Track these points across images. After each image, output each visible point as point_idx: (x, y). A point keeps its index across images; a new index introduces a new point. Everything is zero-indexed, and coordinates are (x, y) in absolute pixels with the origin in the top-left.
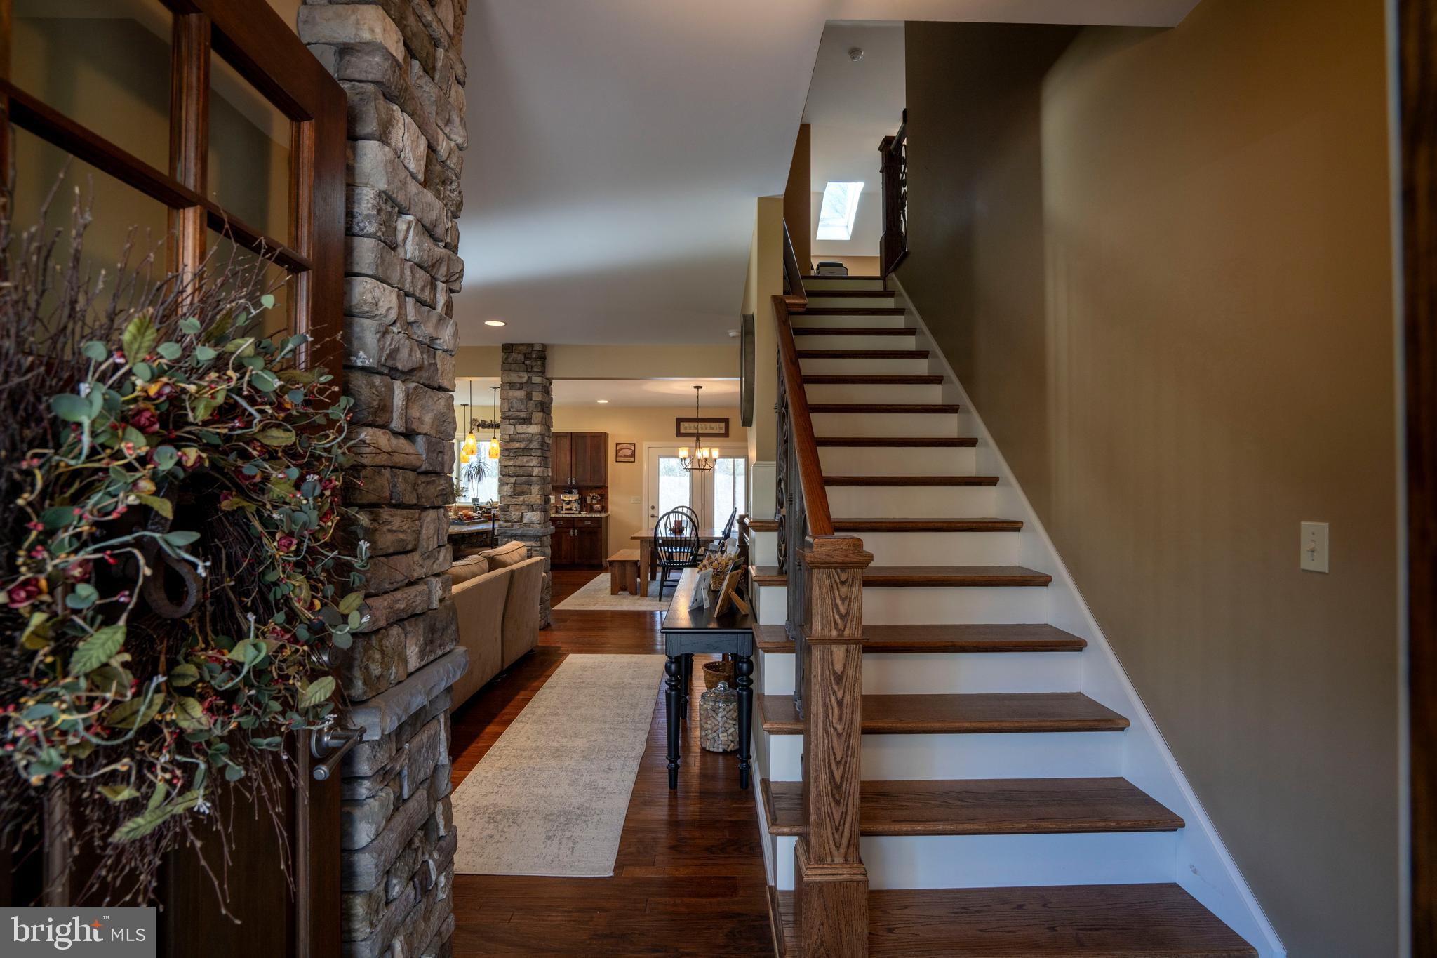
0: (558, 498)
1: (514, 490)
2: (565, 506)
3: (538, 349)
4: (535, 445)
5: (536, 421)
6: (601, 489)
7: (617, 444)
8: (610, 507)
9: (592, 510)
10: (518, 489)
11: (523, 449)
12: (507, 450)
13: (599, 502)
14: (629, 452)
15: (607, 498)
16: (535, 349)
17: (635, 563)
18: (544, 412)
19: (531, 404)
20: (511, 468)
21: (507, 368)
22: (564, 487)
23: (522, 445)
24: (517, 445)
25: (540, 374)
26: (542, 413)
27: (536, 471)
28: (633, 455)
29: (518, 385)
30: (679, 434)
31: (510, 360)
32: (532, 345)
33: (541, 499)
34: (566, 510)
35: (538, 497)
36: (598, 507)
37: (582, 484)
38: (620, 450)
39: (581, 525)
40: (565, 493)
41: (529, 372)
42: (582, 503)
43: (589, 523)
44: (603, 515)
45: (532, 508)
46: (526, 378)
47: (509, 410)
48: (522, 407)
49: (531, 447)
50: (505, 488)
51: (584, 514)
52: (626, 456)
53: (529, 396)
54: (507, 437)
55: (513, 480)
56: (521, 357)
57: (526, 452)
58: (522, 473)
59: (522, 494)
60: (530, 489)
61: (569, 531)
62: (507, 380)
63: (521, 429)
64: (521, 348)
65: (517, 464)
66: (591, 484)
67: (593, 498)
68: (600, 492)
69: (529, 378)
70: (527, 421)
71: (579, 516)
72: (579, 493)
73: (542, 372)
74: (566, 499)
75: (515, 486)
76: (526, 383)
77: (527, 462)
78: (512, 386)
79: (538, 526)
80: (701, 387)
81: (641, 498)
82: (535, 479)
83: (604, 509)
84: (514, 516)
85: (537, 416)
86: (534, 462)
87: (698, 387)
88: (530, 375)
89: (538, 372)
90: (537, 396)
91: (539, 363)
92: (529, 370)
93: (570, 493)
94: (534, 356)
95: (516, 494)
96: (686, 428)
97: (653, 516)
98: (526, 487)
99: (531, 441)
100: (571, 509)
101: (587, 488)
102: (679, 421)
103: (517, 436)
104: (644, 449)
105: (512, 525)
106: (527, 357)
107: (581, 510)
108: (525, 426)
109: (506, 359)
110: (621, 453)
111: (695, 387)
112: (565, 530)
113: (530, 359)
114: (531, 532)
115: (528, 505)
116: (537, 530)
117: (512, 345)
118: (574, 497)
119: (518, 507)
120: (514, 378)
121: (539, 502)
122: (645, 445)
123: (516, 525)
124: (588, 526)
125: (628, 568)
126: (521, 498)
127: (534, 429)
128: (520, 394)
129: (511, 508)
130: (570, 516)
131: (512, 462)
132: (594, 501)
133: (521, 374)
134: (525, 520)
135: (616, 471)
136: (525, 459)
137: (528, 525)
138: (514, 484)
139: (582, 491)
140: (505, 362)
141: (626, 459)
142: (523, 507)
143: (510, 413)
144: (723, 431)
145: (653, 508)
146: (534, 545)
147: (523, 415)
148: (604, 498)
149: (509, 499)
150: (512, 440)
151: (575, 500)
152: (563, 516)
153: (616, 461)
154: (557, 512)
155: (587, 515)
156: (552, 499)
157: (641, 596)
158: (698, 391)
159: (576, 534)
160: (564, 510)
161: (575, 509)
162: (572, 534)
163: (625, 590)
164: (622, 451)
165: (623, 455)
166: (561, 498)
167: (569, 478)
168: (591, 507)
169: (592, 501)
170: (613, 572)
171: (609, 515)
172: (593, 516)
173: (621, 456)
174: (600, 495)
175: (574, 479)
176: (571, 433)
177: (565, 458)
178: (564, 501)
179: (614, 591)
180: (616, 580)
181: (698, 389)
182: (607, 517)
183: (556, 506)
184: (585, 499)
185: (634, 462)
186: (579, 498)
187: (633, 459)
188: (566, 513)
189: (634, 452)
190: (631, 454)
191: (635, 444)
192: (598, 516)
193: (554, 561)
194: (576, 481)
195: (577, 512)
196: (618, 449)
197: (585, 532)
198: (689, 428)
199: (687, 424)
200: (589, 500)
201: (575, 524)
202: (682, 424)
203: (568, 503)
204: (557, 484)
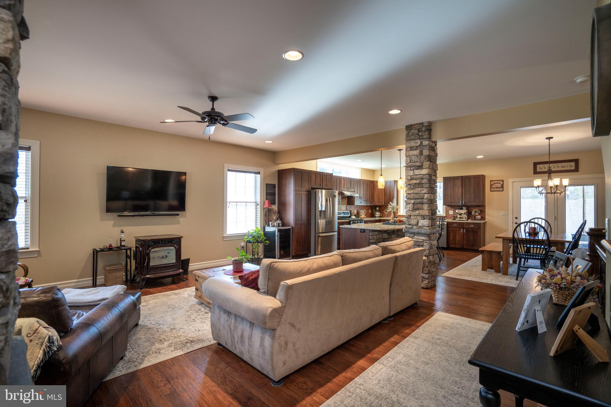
0: (454, 212)
1: (413, 207)
2: (459, 216)
3: (426, 125)
4: (425, 181)
5: (425, 167)
6: (482, 208)
7: (491, 181)
8: (487, 217)
9: (475, 219)
10: (416, 207)
11: (419, 184)
12: (409, 184)
13: (479, 214)
14: (499, 185)
15: (485, 212)
16: (424, 125)
17: (499, 253)
18: (431, 162)
19: (423, 158)
20: (411, 194)
21: (409, 139)
22: (459, 206)
23: (418, 181)
24: (415, 182)
25: (427, 140)
26: (429, 162)
27: (426, 196)
28: (502, 186)
29: (415, 147)
30: (536, 172)
31: (410, 134)
32: (422, 123)
33: (429, 213)
34: (459, 218)
35: (427, 211)
36: (479, 217)
37: (468, 204)
38: (493, 184)
39: (467, 227)
40: (458, 209)
41: (421, 139)
42: (469, 214)
43: (473, 226)
44: (482, 222)
45: (424, 217)
46: (419, 142)
47: (410, 162)
48: (418, 160)
49: (423, 182)
50: (408, 206)
51: (470, 221)
52: (498, 188)
53: (421, 153)
54: (409, 178)
55: (413, 201)
56: (416, 131)
57: (420, 185)
58: (418, 197)
59: (418, 209)
60: (422, 206)
61: (460, 230)
62: (409, 145)
63: (417, 172)
64: (416, 126)
65: (415, 192)
66: (473, 204)
67: (475, 212)
68: (480, 208)
69: (421, 142)
70: (420, 167)
71: (467, 221)
72: (467, 209)
73: (430, 138)
75: (413, 205)
76: (420, 145)
77: (421, 191)
78: (412, 148)
79: (427, 228)
80: (552, 138)
81: (508, 212)
82: (425, 201)
83: (483, 218)
84: (413, 222)
85: (427, 164)
86: (425, 191)
87: (549, 138)
88: (422, 141)
89: (426, 138)
90: (426, 152)
91: (427, 133)
92: (421, 138)
93: (462, 209)
94: (423, 129)
95: (414, 209)
96: (541, 168)
97: (516, 223)
98: (420, 206)
99: (422, 179)
100: (462, 218)
101: (472, 206)
103: (415, 177)
104: (509, 183)
105: (412, 227)
106: (419, 130)
107: (469, 218)
108: (419, 170)
109: (408, 134)
110: (493, 186)
111: (547, 138)
112: (458, 229)
113: (421, 131)
114: (423, 231)
115: (421, 216)
116: (427, 230)
117: (411, 125)
118: (464, 211)
119: (415, 217)
120: (413, 144)
121: (427, 214)
122: (510, 181)
123: (415, 227)
124: (472, 228)
125: (494, 256)
126: (417, 212)
127: (424, 171)
128: (416, 152)
129: (412, 217)
130: (461, 221)
131: (412, 192)
132: (477, 214)
133: (417, 141)
134: (420, 224)
135: (490, 196)
136: (420, 189)
137: (421, 227)
138: (413, 204)
139: (469, 208)
140: (408, 135)
141: (497, 189)
142: (418, 217)
143: (411, 164)
144: (573, 168)
145: (516, 218)
146: (425, 239)
147: (418, 164)
148: (482, 212)
149: (411, 212)
150: (412, 179)
151: (465, 213)
152: (457, 221)
153: (491, 191)
154: (454, 219)
155: (471, 222)
156: (451, 212)
157: (503, 274)
158: (549, 141)
159: (465, 232)
160: (458, 218)
161: (464, 218)
162: (462, 231)
163: (492, 268)
164: (494, 185)
165: (495, 187)
166: (457, 212)
167: (461, 201)
168: (475, 217)
169: (475, 214)
170: (483, 257)
171: (486, 222)
172: (475, 222)
173: (494, 188)
174: (480, 210)
175: (463, 201)
176: (462, 176)
177: (458, 190)
178: (458, 213)
179: (484, 269)
180: (485, 262)
181: (549, 139)
182: (485, 223)
183: (454, 216)
184: (471, 213)
185: (503, 191)
186: (467, 212)
187: (502, 189)
188: (459, 220)
189: (503, 185)
190: (500, 186)
191: (503, 180)
192: (478, 222)
193: (451, 246)
194: (465, 203)
195: (466, 220)
196: (491, 184)
197: (470, 231)
198: (543, 168)
199: (541, 166)
200: (473, 213)
201: (464, 226)
202: (538, 166)
203: (461, 214)
204: (454, 204)
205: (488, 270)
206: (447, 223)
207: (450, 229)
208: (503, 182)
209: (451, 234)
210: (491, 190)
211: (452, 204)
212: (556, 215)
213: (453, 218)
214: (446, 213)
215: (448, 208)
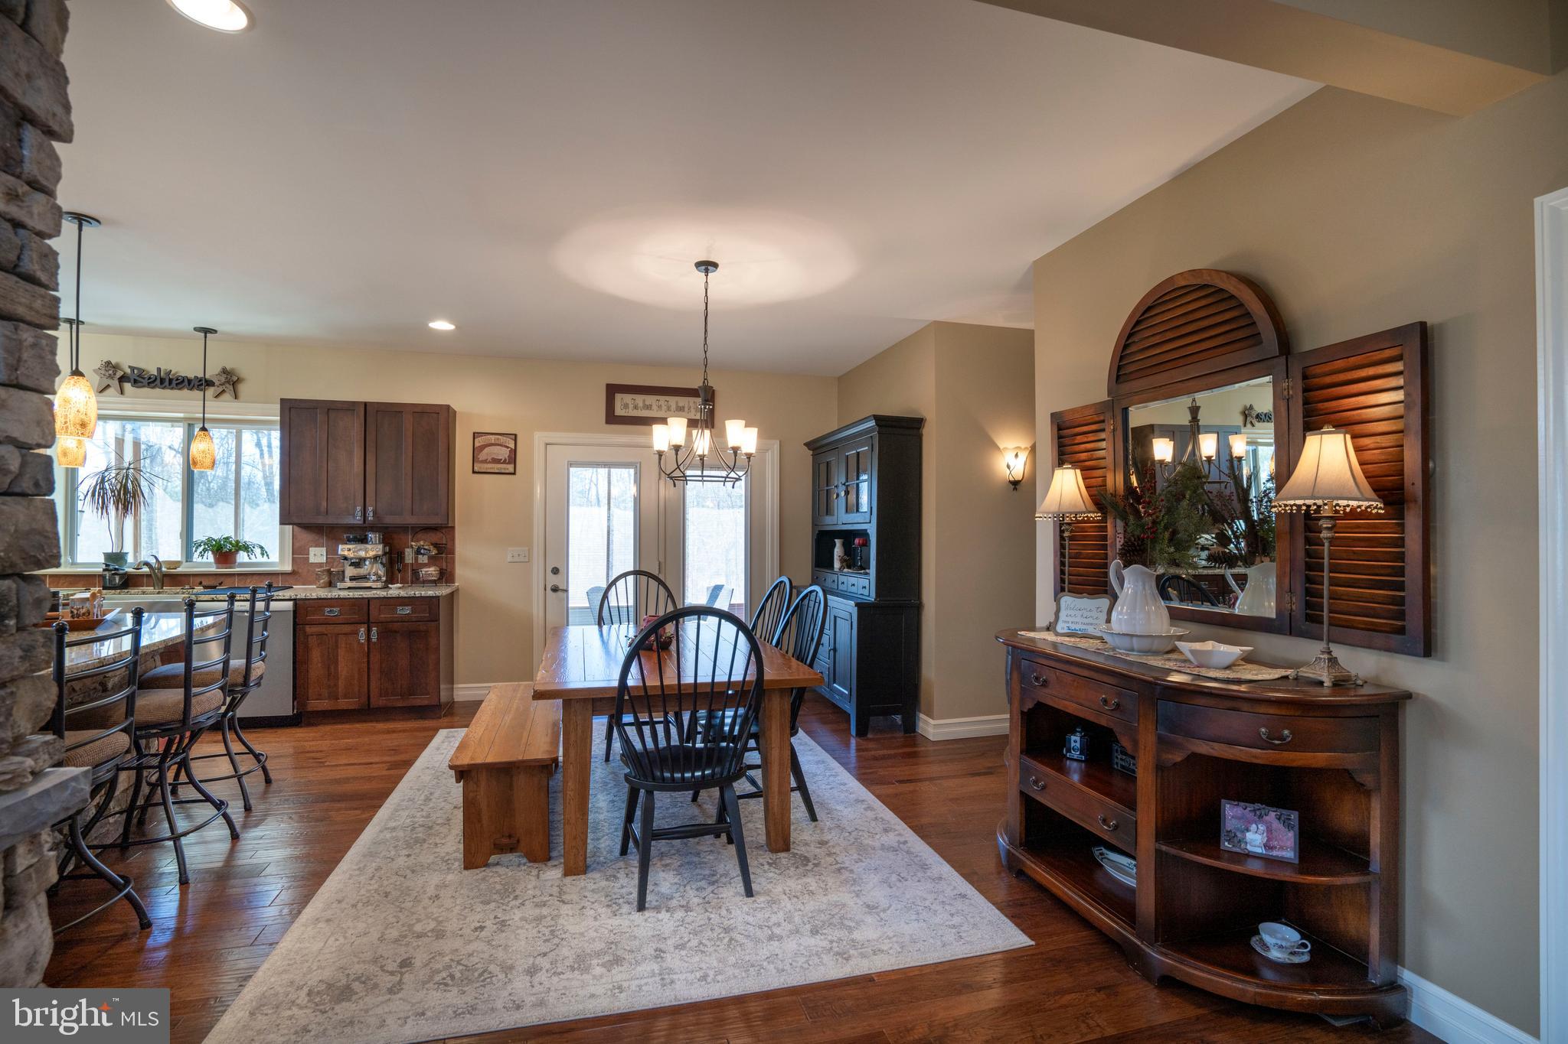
0: (332, 552)
2: (350, 571)
7: (475, 435)
8: (460, 571)
9: (416, 580)
13: (433, 560)
14: (503, 453)
15: (452, 552)
22: (350, 528)
28: (513, 458)
30: (612, 418)
34: (352, 579)
36: (432, 571)
37: (389, 520)
38: (482, 448)
39: (383, 617)
40: (349, 541)
42: (394, 565)
43: (407, 610)
44: (442, 591)
51: (395, 591)
52: (495, 461)
61: (356, 633)
66: (411, 520)
67: (418, 552)
68: (435, 537)
71: (382, 594)
72: (385, 541)
74: (350, 555)
80: (715, 265)
81: (530, 551)
83: (446, 576)
87: (707, 266)
93: (363, 540)
96: (626, 407)
97: (555, 589)
100: (364, 578)
101: (404, 529)
102: (612, 390)
104: (535, 446)
107: (391, 579)
110: (482, 456)
111: (698, 265)
112: (347, 629)
118: (373, 548)
122: (539, 438)
124: (403, 620)
125: (521, 780)
130: (357, 594)
132: (423, 560)
135: (473, 491)
139: (391, 537)
141: (496, 467)
145: (555, 571)
148: (444, 553)
151: (375, 558)
152: (344, 594)
153: (474, 472)
154: (330, 584)
155: (403, 593)
156: (317, 555)
157: (566, 874)
158: (707, 276)
159: (374, 639)
160: (347, 579)
161: (374, 578)
162: (362, 638)
163: (512, 849)
164: (486, 450)
165: (489, 459)
166: (340, 552)
167: (359, 508)
168: (415, 573)
169: (416, 559)
170: (471, 794)
171: (457, 590)
172: (418, 594)
173: (485, 461)
174: (435, 545)
175: (370, 509)
176: (366, 404)
177: (349, 463)
178: (346, 558)
179: (473, 860)
180: (480, 821)
181: (707, 271)
182: (451, 596)
183: (329, 571)
184: (401, 556)
185: (514, 474)
186: (385, 554)
187: (510, 468)
188: (349, 588)
189: (514, 452)
190: (507, 456)
191: (516, 435)
192: (430, 593)
193: (315, 705)
194: (375, 512)
195: (379, 585)
196: (477, 445)
197: (396, 632)
198: (631, 406)
199: (628, 398)
200: (409, 556)
201: (374, 613)
202: (618, 397)
203: (358, 563)
204: (331, 520)
205: (493, 859)
206: (295, 605)
207: (309, 629)
208: (515, 440)
209: (316, 656)
210: (476, 469)
211: (321, 520)
212: (662, 560)
213: (325, 579)
214: (294, 559)
215: (305, 536)
